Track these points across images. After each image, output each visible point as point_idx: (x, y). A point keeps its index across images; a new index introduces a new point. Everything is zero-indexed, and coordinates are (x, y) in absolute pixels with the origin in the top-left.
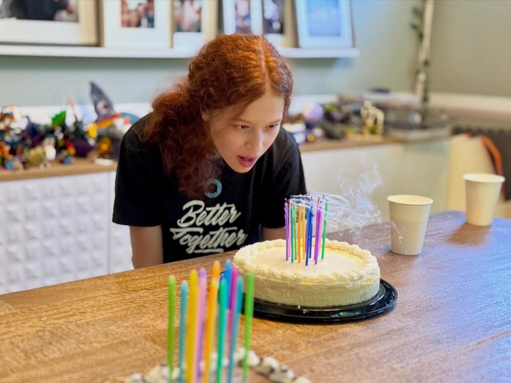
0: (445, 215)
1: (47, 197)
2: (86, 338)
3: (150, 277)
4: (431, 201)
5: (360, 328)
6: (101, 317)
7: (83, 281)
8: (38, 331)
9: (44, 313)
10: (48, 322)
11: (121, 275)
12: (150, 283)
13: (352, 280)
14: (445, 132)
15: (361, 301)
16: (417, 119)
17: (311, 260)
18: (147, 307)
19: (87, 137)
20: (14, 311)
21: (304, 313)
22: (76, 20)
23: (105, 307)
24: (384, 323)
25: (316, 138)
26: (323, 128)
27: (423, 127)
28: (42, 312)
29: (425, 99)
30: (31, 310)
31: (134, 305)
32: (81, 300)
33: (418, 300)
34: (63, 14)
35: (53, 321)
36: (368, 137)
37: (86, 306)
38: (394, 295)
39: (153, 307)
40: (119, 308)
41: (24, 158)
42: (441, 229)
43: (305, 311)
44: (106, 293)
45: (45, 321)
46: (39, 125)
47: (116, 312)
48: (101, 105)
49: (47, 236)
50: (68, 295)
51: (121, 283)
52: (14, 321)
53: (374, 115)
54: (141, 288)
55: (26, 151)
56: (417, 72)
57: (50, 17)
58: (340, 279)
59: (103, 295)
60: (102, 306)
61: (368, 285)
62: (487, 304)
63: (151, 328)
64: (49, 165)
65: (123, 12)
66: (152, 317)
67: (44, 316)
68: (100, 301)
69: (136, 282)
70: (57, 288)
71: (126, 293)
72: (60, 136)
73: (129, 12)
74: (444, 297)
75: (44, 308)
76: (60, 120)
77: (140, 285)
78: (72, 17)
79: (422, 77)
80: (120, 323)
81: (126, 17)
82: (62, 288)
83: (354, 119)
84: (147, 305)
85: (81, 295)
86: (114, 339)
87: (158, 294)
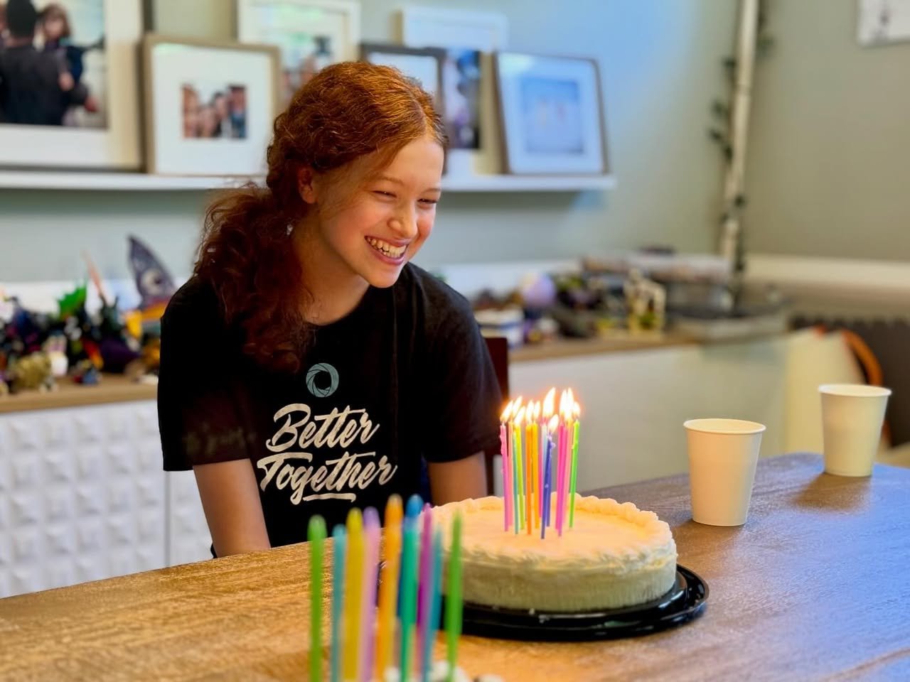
0: (785, 461)
1: (52, 444)
2: (145, 669)
3: (256, 568)
4: (763, 428)
5: (644, 646)
6: (170, 636)
7: (133, 576)
8: (56, 661)
9: (65, 631)
10: (75, 645)
11: (201, 566)
12: (255, 579)
13: (627, 561)
14: (777, 323)
15: (643, 599)
16: (725, 301)
17: (551, 529)
18: (254, 618)
19: (124, 335)
20: (10, 628)
21: (542, 621)
22: (103, 125)
23: (177, 619)
24: (686, 640)
25: (543, 337)
26: (555, 317)
27: (736, 314)
28: (61, 629)
29: (739, 267)
30: (40, 625)
31: (230, 615)
32: (132, 608)
33: (745, 599)
34: (79, 114)
35: (82, 644)
36: (636, 333)
37: (141, 618)
38: (702, 591)
39: (265, 618)
40: (203, 621)
41: (9, 375)
42: (780, 483)
43: (542, 618)
44: (176, 596)
45: (68, 645)
46: (35, 315)
47: (198, 626)
48: (148, 278)
49: (53, 518)
50: (107, 600)
51: (203, 579)
52: (11, 645)
53: (647, 293)
54: (240, 587)
55: (12, 362)
56: (724, 218)
57: (54, 119)
58: (604, 558)
59: (171, 600)
60: (171, 617)
61: (656, 572)
62: (871, 605)
63: (264, 651)
64: (55, 387)
65: (186, 110)
66: (264, 633)
67: (66, 635)
68: (165, 609)
69: (231, 578)
70: (86, 589)
71: (212, 595)
72: (76, 334)
73: (199, 109)
74: (793, 594)
75: (65, 622)
76: (74, 306)
77: (239, 582)
78: (94, 119)
79: (732, 226)
80: (205, 644)
81: (193, 118)
82: (95, 589)
83: (612, 303)
84: (252, 615)
85: (132, 599)
86: (197, 672)
87: (271, 596)
